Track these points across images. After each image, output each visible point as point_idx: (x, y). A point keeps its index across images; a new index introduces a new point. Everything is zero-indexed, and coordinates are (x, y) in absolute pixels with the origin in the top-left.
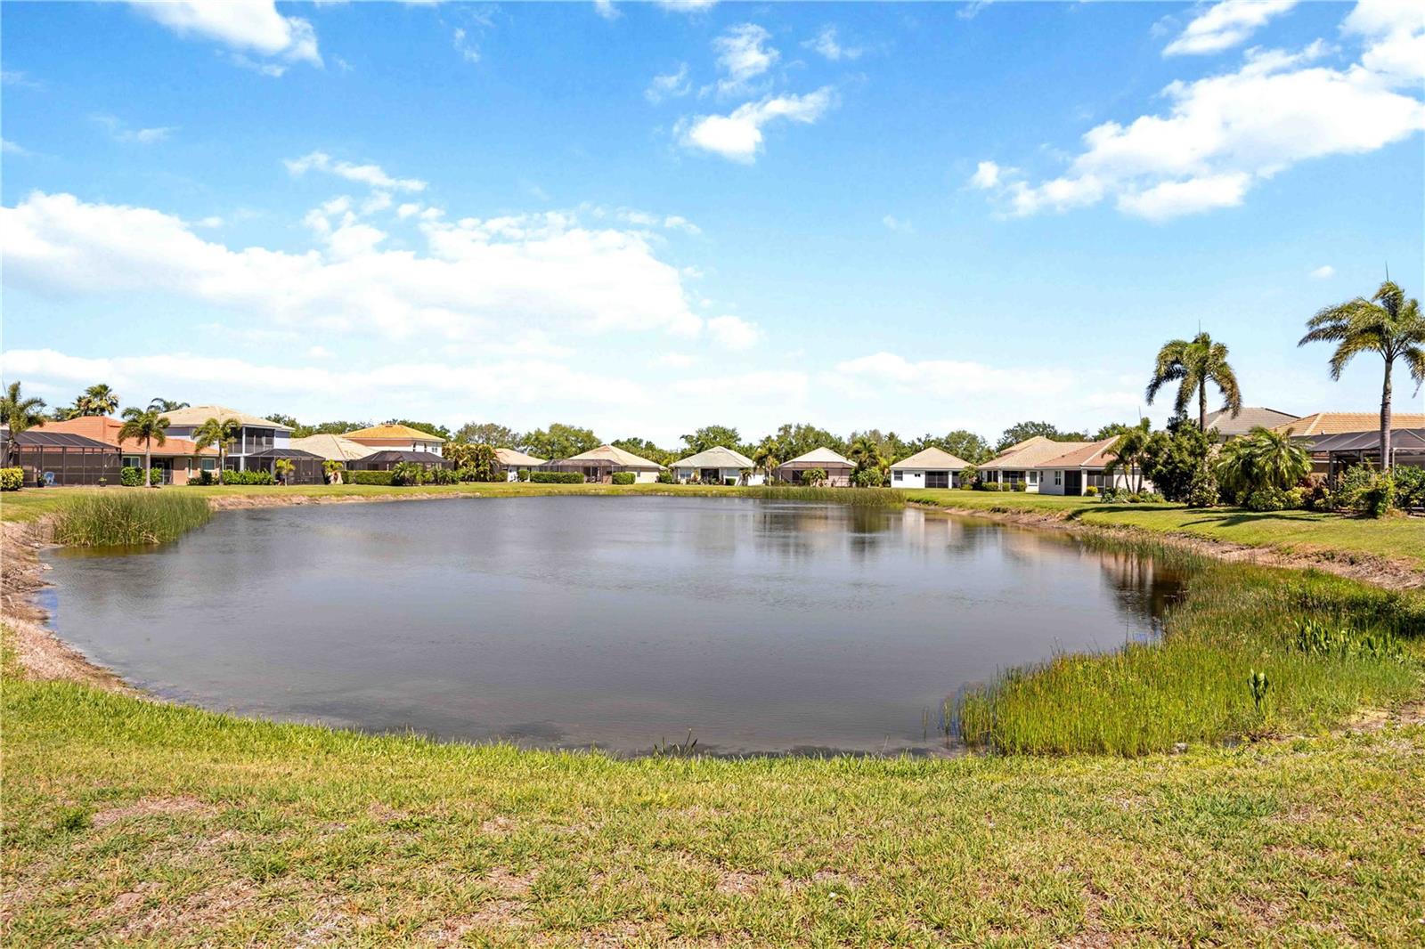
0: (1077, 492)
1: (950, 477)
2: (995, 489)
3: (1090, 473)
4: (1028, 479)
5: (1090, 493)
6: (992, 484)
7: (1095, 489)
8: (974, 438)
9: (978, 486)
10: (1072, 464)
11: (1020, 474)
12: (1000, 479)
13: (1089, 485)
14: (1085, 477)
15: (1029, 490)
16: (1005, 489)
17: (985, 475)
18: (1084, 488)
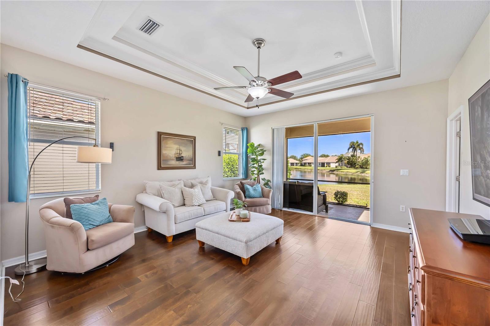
0: (324, 166)
1: (295, 164)
2: (306, 166)
3: (327, 163)
4: (312, 164)
5: (327, 167)
6: (305, 165)
7: (327, 166)
8: (295, 157)
9: (302, 165)
10: (323, 161)
11: (311, 163)
12: (307, 164)
13: (326, 165)
14: (326, 164)
15: (312, 166)
16: (308, 166)
17: (303, 164)
18: (326, 166)
